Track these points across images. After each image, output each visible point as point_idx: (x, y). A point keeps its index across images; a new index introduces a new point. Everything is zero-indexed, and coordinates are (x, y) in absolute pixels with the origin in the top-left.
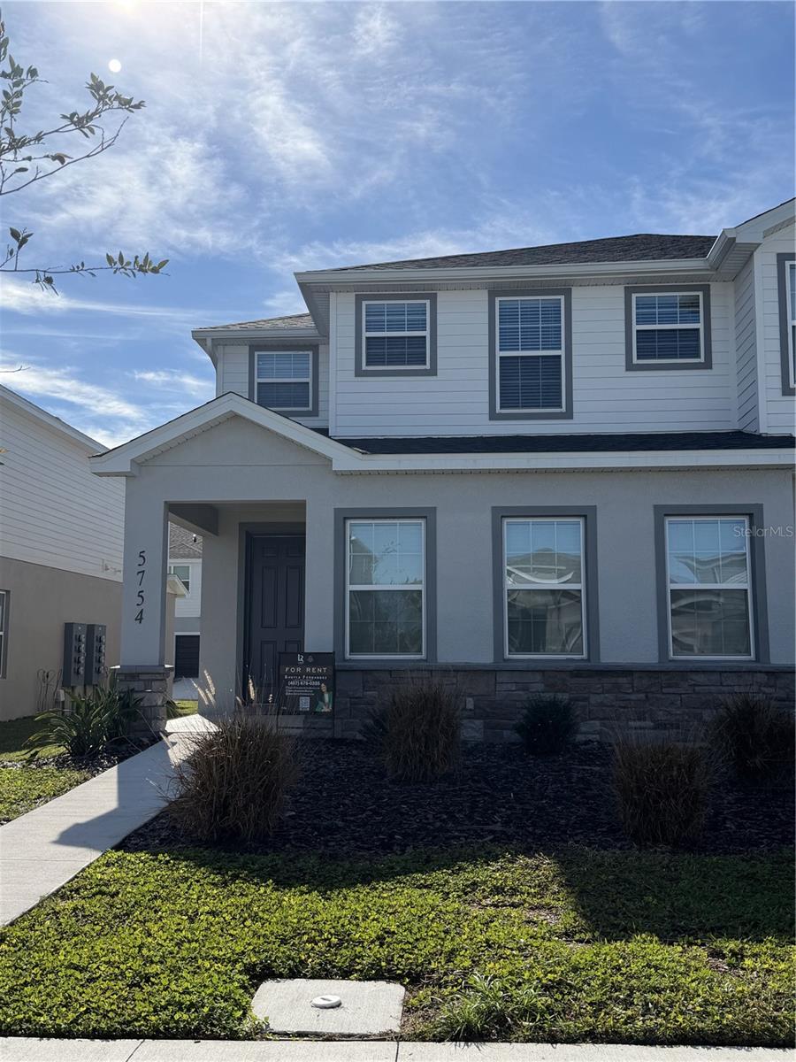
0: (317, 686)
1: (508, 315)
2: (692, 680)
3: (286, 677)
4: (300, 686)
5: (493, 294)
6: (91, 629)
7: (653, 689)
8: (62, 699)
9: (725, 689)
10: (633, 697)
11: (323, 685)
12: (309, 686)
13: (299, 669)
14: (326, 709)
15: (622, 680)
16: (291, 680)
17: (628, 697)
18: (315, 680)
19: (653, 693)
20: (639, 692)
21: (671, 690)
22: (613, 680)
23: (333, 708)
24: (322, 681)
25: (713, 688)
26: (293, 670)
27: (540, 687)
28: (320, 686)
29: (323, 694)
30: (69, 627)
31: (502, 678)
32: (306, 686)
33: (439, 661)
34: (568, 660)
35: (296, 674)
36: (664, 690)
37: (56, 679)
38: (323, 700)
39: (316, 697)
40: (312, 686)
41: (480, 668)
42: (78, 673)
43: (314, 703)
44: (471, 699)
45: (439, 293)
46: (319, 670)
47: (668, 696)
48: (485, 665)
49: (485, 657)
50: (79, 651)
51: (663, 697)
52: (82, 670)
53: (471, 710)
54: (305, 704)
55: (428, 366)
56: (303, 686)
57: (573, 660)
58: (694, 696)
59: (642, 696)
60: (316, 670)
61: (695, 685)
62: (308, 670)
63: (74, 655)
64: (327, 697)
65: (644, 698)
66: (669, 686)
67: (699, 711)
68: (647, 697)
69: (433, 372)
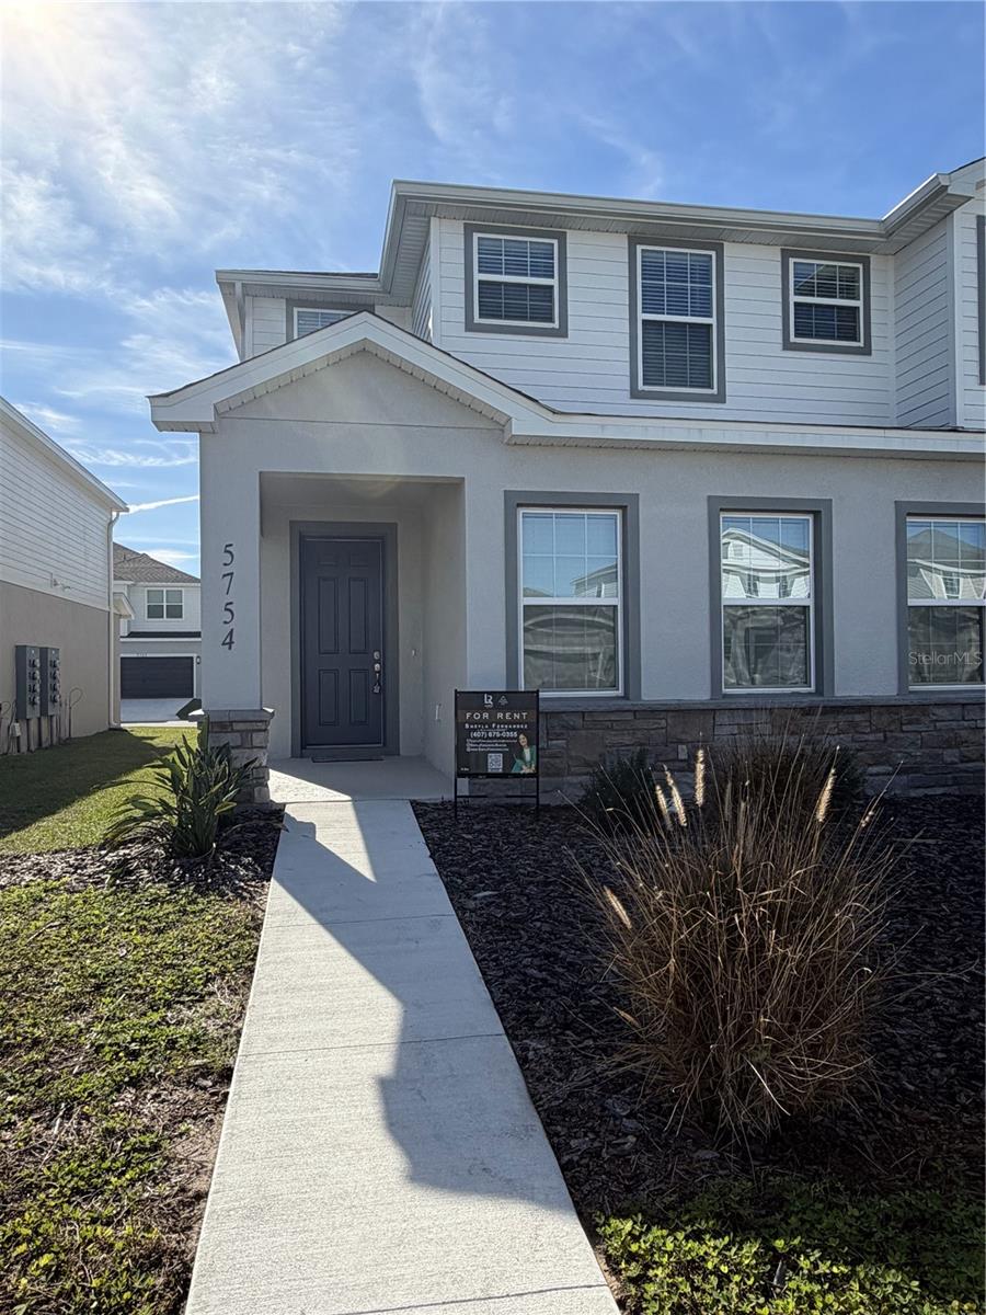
0: (514, 738)
1: (651, 270)
2: (934, 714)
3: (467, 726)
4: (488, 738)
5: (634, 241)
6: (44, 652)
7: (893, 728)
8: (18, 734)
9: (966, 724)
10: (871, 737)
11: (522, 736)
12: (501, 738)
13: (486, 715)
14: (526, 770)
15: (858, 718)
16: (475, 730)
17: (866, 737)
18: (509, 730)
19: (891, 731)
20: (878, 730)
21: (910, 728)
22: (850, 718)
23: (537, 768)
24: (520, 731)
25: (954, 723)
26: (477, 716)
27: (767, 729)
28: (518, 738)
29: (522, 748)
30: (20, 651)
31: (723, 718)
32: (496, 738)
33: (644, 698)
34: (793, 693)
35: (482, 722)
36: (904, 728)
37: (10, 712)
38: (522, 757)
39: (512, 753)
40: (505, 738)
41: (697, 707)
42: (33, 703)
43: (509, 761)
44: (684, 747)
45: (569, 233)
46: (517, 716)
47: (908, 735)
48: (702, 703)
49: (700, 694)
50: (34, 678)
51: (902, 735)
52: (37, 700)
53: (685, 760)
54: (495, 763)
55: (556, 325)
56: (491, 739)
57: (799, 694)
58: (935, 733)
59: (880, 736)
60: (511, 716)
61: (937, 721)
62: (500, 715)
63: (29, 682)
64: (527, 753)
65: (882, 738)
66: (910, 723)
67: (940, 751)
68: (885, 736)
69: (562, 332)
